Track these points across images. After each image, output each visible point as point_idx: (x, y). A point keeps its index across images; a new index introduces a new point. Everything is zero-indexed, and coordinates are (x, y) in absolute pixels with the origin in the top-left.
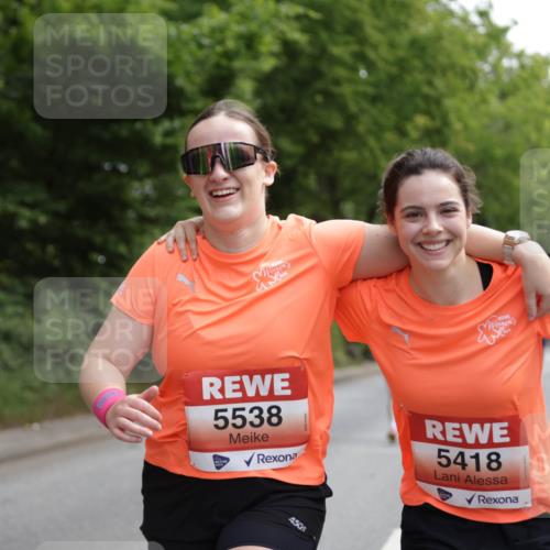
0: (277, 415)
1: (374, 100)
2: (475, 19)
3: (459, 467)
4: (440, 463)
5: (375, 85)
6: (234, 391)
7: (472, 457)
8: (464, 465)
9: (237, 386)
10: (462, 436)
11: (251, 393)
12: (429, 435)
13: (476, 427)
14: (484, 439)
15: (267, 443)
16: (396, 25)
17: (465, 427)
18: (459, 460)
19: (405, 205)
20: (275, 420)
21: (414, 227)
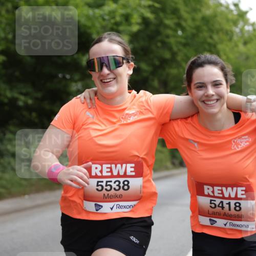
0: (127, 185)
1: (185, 45)
2: (232, 7)
3: (221, 208)
4: (211, 207)
5: (186, 38)
6: (107, 172)
7: (227, 204)
8: (223, 207)
9: (109, 170)
10: (222, 193)
11: (115, 173)
12: (206, 193)
13: (229, 189)
14: (233, 196)
15: (121, 199)
16: (195, 10)
17: (224, 189)
18: (221, 205)
19: (196, 82)
20: (126, 187)
21: (200, 93)
